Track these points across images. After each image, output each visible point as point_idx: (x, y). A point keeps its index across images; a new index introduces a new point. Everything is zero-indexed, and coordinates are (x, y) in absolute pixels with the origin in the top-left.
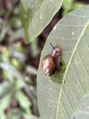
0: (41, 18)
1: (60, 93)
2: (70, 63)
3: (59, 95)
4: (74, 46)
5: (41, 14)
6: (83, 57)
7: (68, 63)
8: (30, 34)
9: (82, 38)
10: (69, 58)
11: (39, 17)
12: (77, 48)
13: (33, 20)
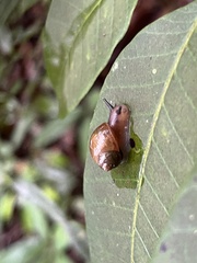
0: (88, 57)
1: (135, 211)
2: (151, 137)
3: (132, 214)
4: (158, 98)
5: (89, 50)
6: (178, 119)
7: (146, 138)
8: (67, 96)
9: (173, 78)
10: (149, 126)
11: (84, 56)
12: (165, 101)
13: (72, 65)
